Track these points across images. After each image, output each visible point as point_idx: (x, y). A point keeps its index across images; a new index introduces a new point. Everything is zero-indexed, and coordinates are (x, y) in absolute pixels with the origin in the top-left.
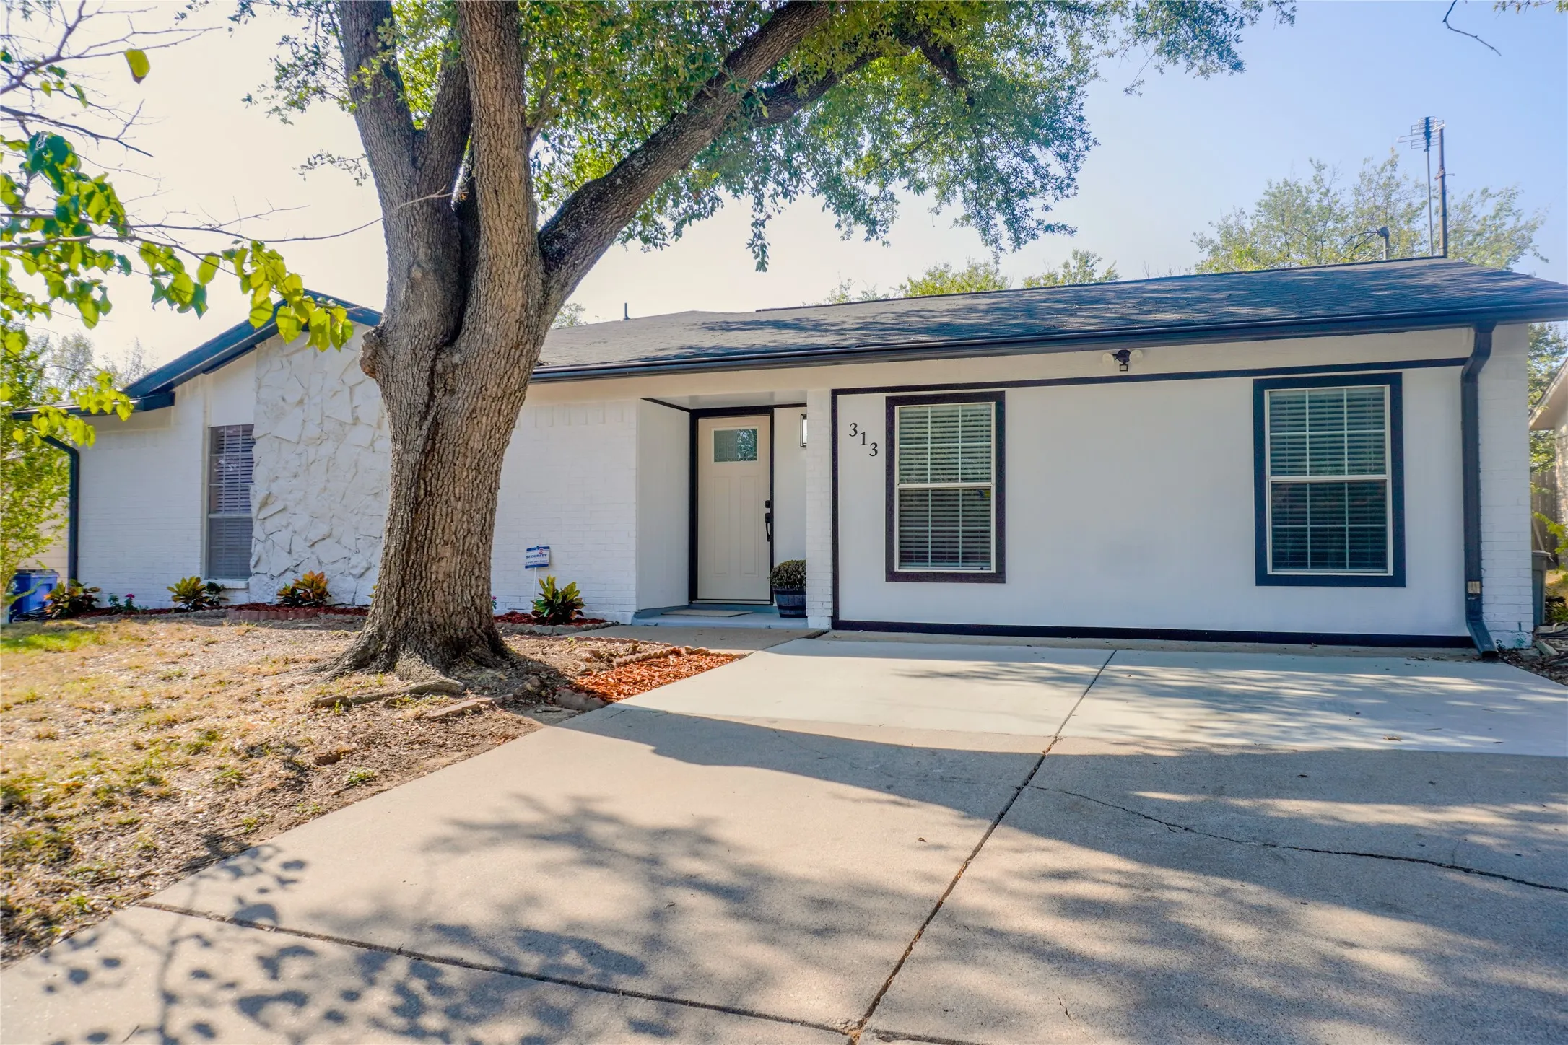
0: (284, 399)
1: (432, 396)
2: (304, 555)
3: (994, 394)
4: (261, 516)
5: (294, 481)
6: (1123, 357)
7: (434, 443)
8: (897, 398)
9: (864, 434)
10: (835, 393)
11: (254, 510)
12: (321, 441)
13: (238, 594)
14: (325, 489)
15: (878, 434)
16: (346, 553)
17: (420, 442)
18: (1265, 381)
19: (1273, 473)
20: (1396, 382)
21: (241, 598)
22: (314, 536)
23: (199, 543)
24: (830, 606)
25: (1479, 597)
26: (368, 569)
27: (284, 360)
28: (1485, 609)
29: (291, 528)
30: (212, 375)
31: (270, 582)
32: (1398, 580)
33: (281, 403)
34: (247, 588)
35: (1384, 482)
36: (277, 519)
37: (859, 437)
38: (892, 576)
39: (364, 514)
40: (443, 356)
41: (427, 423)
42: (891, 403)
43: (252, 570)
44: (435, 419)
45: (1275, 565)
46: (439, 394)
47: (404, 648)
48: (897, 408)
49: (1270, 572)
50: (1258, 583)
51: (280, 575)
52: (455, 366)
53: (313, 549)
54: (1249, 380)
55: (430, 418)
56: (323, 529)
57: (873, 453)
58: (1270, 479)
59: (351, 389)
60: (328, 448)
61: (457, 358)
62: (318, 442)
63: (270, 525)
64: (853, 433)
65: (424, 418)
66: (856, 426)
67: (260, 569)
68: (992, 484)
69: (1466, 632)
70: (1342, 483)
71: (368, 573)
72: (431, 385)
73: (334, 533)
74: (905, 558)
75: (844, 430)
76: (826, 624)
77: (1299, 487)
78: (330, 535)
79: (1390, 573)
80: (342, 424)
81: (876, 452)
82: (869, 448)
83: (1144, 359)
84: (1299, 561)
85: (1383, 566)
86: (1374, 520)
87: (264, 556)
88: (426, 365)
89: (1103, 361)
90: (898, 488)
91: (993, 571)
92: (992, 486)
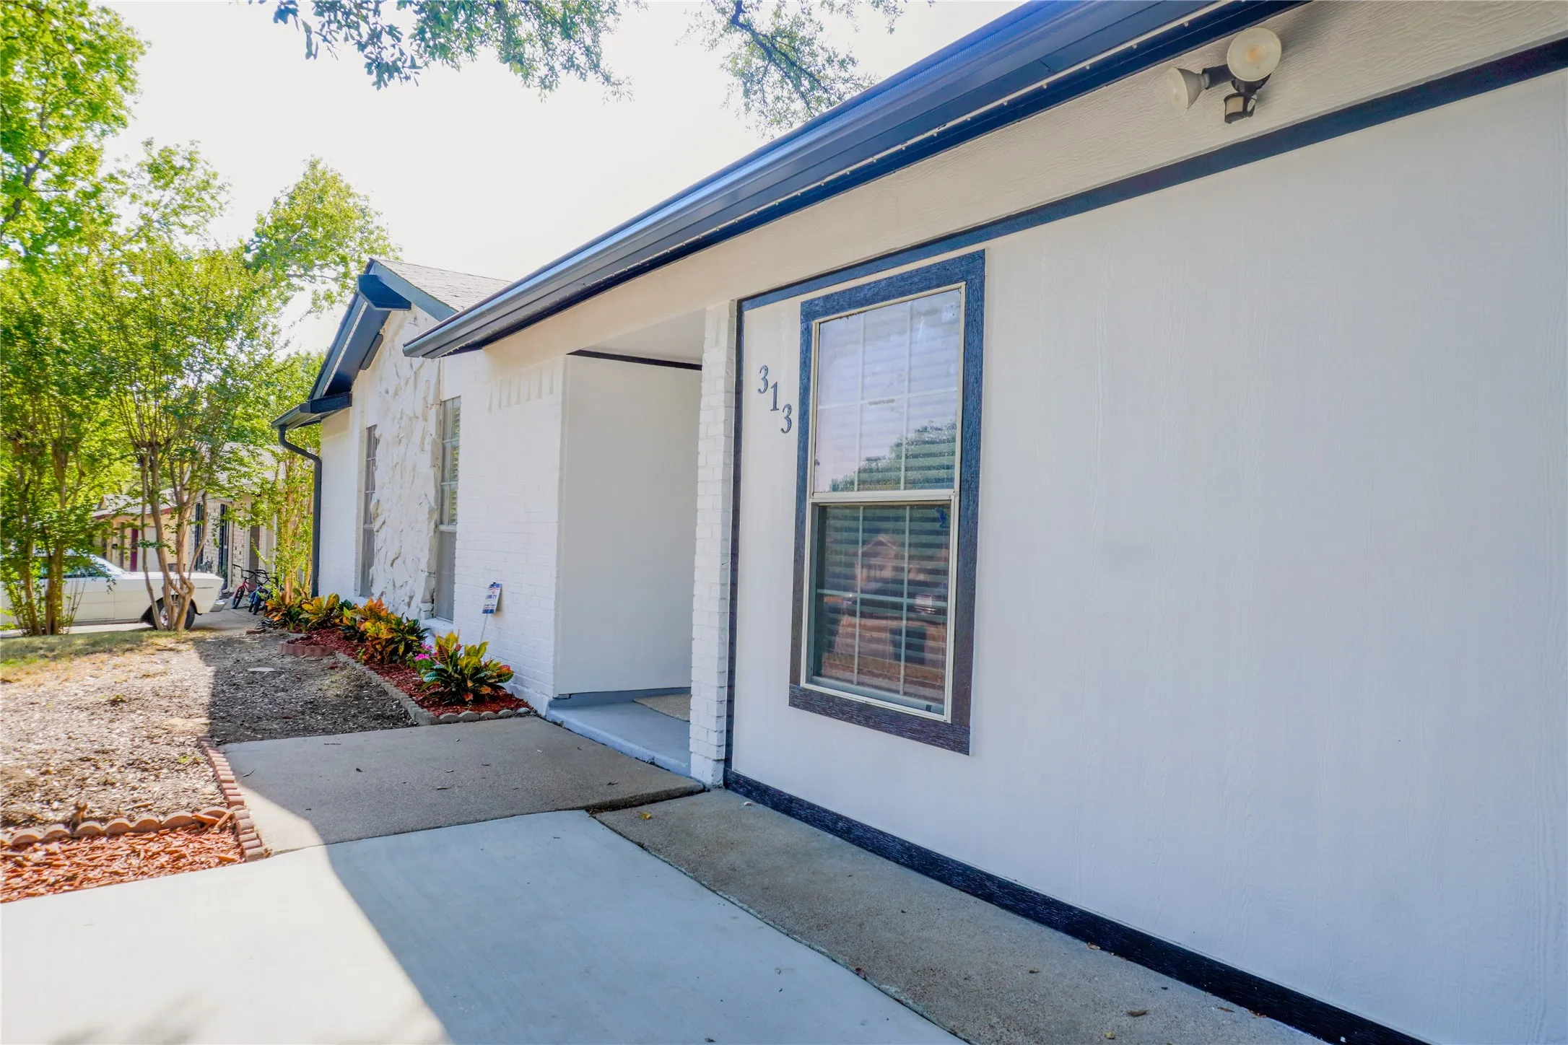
3: (966, 262)
4: (376, 529)
5: (389, 488)
9: (776, 387)
10: (741, 305)
15: (792, 386)
29: (386, 544)
36: (382, 532)
37: (770, 393)
38: (796, 696)
48: (816, 327)
57: (786, 425)
63: (379, 539)
64: (762, 386)
66: (767, 370)
67: (373, 589)
68: (954, 494)
73: (402, 551)
75: (751, 379)
78: (400, 553)
81: (790, 425)
87: (375, 575)
90: (811, 501)
91: (947, 717)
92: (952, 498)
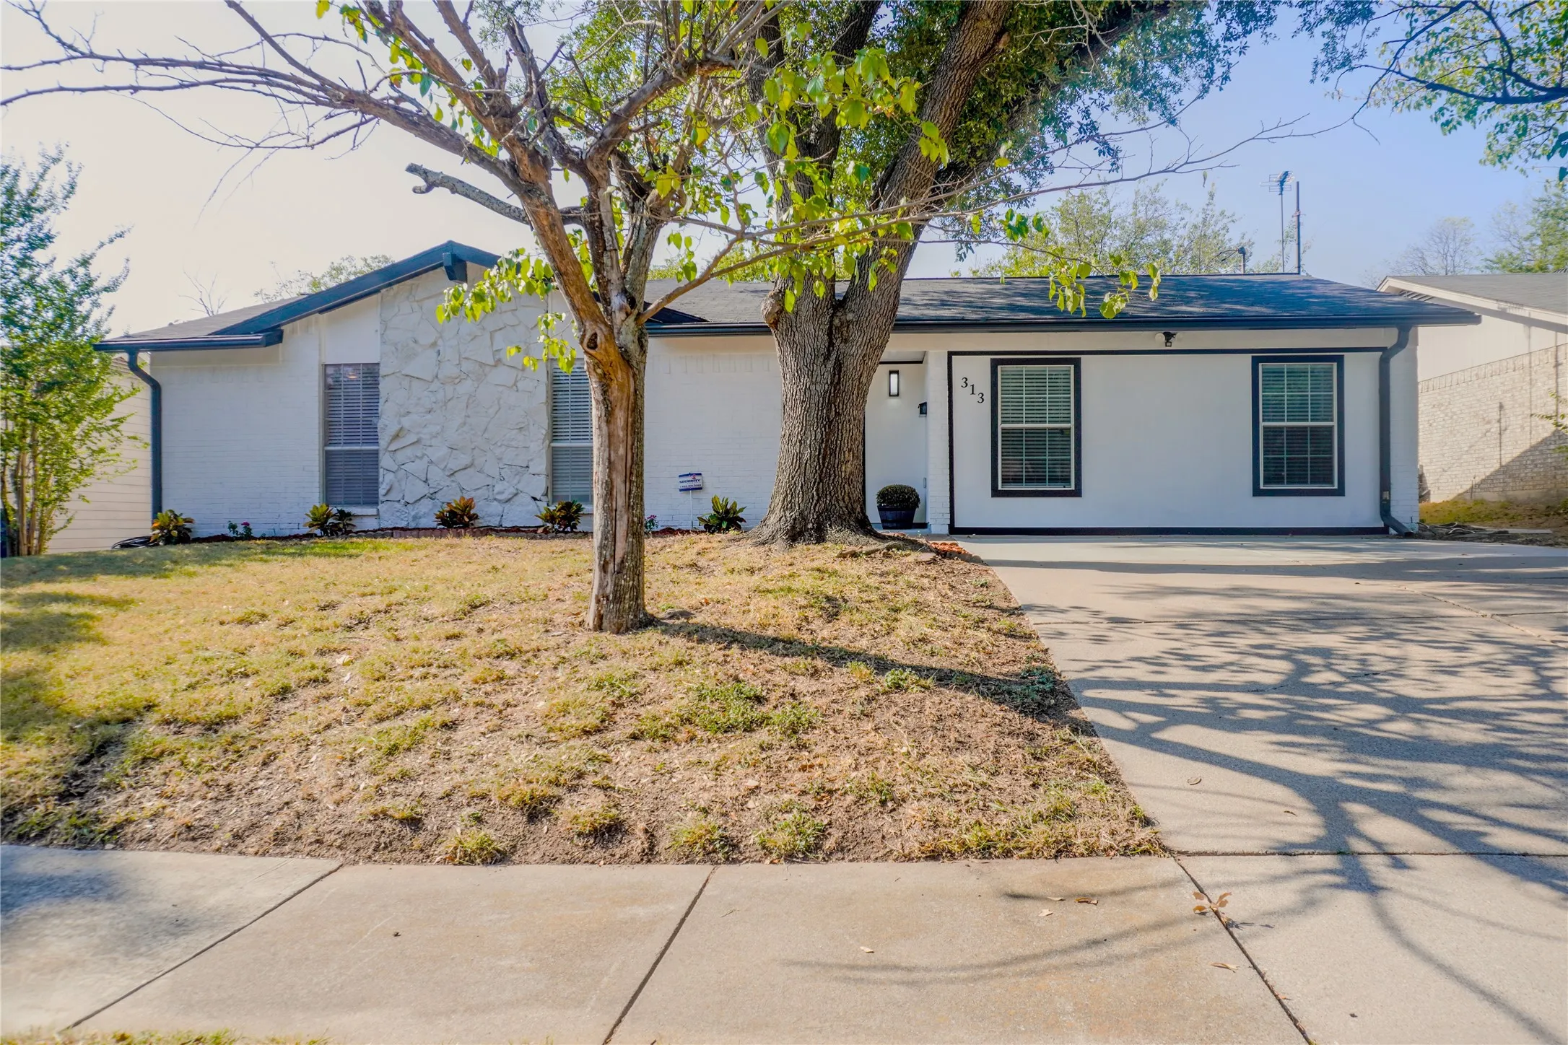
0: (416, 342)
1: (831, 344)
2: (442, 483)
3: (1072, 359)
4: (392, 448)
5: (429, 416)
6: (1169, 336)
7: (839, 379)
8: (999, 361)
9: (973, 386)
10: (951, 354)
11: (383, 443)
12: (456, 380)
13: (365, 520)
14: (465, 424)
15: (985, 387)
16: (489, 481)
17: (828, 377)
18: (1260, 357)
19: (1264, 420)
20: (1340, 360)
21: (371, 524)
22: (454, 465)
23: (317, 474)
24: (948, 516)
25: (1389, 501)
26: (516, 494)
27: (415, 305)
28: (1392, 509)
29: (426, 459)
30: (326, 315)
31: (404, 509)
32: (1340, 492)
33: (413, 345)
34: (378, 515)
35: (1332, 427)
36: (409, 452)
37: (969, 388)
38: (996, 493)
39: (508, 446)
40: (839, 314)
41: (830, 365)
42: (995, 364)
43: (381, 498)
44: (837, 359)
45: (1265, 483)
46: (837, 342)
47: (830, 526)
48: (999, 367)
49: (1262, 487)
50: (1254, 495)
51: (416, 502)
52: (849, 322)
53: (453, 478)
54: (1250, 356)
55: (833, 357)
56: (464, 460)
57: (981, 400)
58: (1262, 424)
59: (492, 333)
60: (467, 387)
61: (850, 316)
62: (457, 380)
63: (401, 457)
64: (965, 385)
65: (827, 358)
66: (967, 380)
67: (391, 496)
68: (1072, 425)
69: (1381, 524)
70: (1306, 428)
71: (516, 498)
72: (830, 334)
73: (476, 462)
74: (1005, 481)
75: (957, 382)
76: (945, 530)
77: (1280, 429)
78: (472, 465)
79: (1336, 487)
80: (482, 365)
81: (983, 400)
82: (977, 398)
83: (1184, 339)
84: (1279, 480)
85: (1332, 483)
86: (1324, 452)
87: (396, 485)
88: (826, 320)
89: (1156, 339)
90: (1001, 427)
91: (1073, 488)
92: (1071, 427)
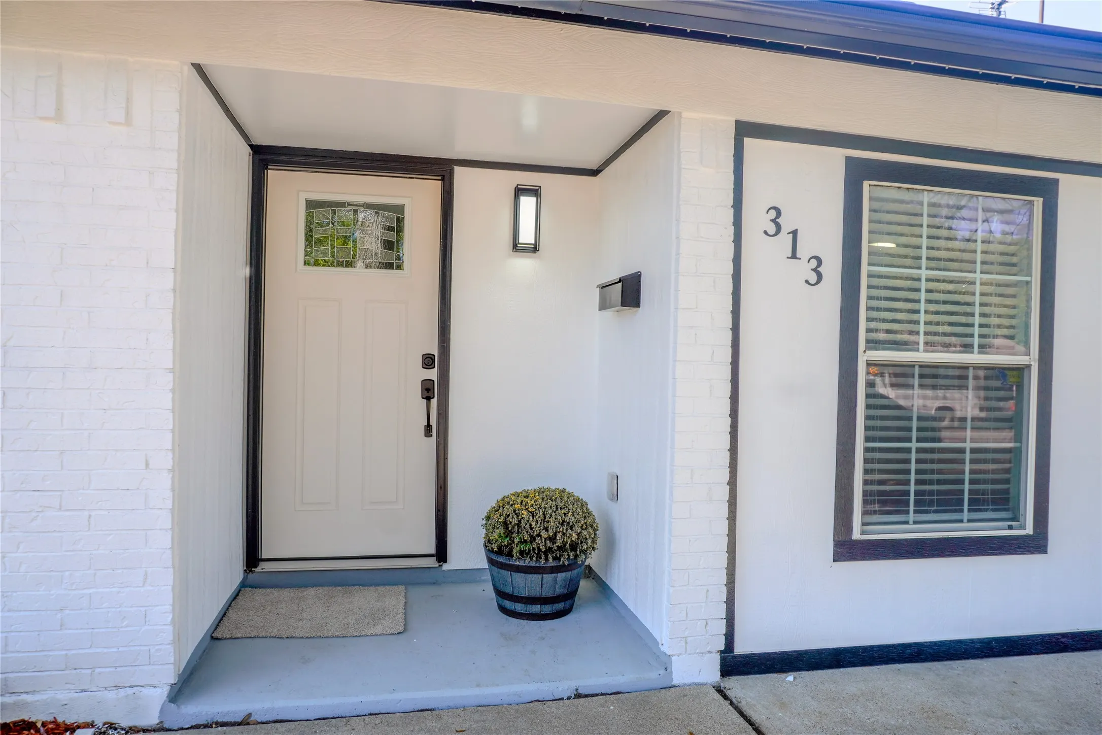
9: (794, 233)
10: (741, 132)
37: (785, 239)
38: (846, 549)
57: (813, 278)
64: (772, 229)
66: (779, 213)
68: (1032, 359)
81: (820, 277)
82: (805, 269)
90: (865, 358)
91: (1029, 530)
92: (1032, 363)
